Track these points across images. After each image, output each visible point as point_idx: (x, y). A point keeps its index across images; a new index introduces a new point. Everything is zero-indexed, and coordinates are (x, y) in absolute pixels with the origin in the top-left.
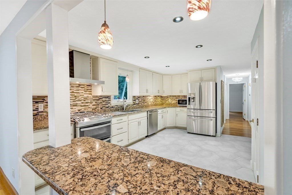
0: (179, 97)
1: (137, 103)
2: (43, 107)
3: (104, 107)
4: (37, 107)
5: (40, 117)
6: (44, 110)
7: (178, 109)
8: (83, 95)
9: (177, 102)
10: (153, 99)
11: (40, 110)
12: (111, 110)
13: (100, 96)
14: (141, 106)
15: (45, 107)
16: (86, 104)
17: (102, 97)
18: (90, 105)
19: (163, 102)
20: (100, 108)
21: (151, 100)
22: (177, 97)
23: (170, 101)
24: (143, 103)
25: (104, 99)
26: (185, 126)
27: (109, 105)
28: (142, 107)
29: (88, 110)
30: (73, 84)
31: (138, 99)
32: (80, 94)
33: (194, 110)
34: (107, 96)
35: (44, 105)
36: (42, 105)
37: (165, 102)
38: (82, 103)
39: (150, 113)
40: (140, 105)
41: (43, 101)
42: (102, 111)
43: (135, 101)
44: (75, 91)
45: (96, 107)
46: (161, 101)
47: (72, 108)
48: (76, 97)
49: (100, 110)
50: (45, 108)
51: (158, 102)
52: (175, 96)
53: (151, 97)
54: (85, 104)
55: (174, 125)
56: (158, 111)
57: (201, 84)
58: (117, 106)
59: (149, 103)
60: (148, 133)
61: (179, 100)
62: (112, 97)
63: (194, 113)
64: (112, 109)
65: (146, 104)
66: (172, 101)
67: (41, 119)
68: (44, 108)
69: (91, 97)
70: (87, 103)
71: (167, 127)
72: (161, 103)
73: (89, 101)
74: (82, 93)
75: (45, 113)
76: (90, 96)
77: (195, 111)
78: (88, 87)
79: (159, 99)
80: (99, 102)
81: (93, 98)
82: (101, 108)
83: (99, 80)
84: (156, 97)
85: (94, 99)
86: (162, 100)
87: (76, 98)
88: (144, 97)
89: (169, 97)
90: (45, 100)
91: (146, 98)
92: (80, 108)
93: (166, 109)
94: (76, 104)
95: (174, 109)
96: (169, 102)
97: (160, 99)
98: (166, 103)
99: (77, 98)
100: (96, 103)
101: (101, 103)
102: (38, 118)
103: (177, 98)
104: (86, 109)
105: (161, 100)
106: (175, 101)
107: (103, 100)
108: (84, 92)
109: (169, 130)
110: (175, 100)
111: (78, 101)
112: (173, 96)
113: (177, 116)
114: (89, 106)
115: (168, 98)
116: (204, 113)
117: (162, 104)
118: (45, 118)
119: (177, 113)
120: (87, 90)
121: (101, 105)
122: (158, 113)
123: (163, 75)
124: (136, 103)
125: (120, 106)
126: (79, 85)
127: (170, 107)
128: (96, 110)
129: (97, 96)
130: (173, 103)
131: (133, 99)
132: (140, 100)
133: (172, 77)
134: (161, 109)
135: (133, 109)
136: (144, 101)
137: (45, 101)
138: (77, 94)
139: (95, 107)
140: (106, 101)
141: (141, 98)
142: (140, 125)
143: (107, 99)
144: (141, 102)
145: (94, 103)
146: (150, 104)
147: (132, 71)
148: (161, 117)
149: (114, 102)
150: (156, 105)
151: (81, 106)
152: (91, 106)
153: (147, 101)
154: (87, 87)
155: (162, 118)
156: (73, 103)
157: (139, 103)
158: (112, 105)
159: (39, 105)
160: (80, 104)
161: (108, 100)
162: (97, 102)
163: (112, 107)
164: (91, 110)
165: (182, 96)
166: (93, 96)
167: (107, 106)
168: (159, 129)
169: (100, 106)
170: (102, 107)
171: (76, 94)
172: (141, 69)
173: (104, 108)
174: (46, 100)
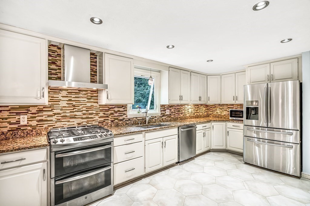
0: (232, 106)
1: (167, 113)
2: (26, 120)
3: (117, 119)
4: (19, 120)
5: (21, 132)
6: (28, 123)
7: (230, 124)
8: (85, 104)
9: (229, 113)
10: (193, 109)
11: (22, 123)
12: (127, 124)
13: (110, 105)
14: (173, 118)
15: (29, 119)
16: (90, 116)
17: (114, 106)
18: (95, 117)
19: (209, 113)
20: (109, 121)
21: (190, 110)
22: (229, 106)
23: (218, 111)
24: (177, 115)
25: (116, 109)
26: (241, 151)
27: (124, 116)
28: (175, 120)
29: (92, 123)
30: (70, 90)
31: (170, 108)
32: (81, 103)
33: (257, 129)
34: (121, 105)
35: (28, 117)
36: (26, 117)
37: (211, 113)
38: (84, 114)
39: (182, 130)
40: (172, 116)
41: (26, 111)
42: (113, 125)
43: (164, 112)
44: (73, 99)
45: (104, 120)
46: (206, 112)
47: (69, 121)
48: (74, 106)
49: (109, 124)
50: (30, 121)
51: (201, 113)
52: (226, 105)
53: (190, 107)
54: (87, 115)
55: (224, 147)
56: (197, 126)
57: (269, 86)
58: (136, 118)
59: (186, 114)
60: (179, 158)
61: (231, 111)
62: (129, 106)
63: (257, 133)
64: (127, 122)
65: (182, 116)
66: (222, 112)
67: (22, 134)
68: (28, 121)
69: (97, 106)
70: (90, 114)
71: (213, 149)
72: (206, 114)
73: (94, 112)
74: (83, 101)
75: (30, 127)
76: (95, 104)
77: (259, 129)
78: (93, 94)
79: (202, 109)
80: (109, 112)
81: (99, 108)
82: (112, 121)
83: (104, 84)
84: (198, 106)
85: (101, 109)
86: (208, 109)
87: (74, 108)
88: (178, 105)
89: (218, 106)
90: (29, 110)
91: (182, 108)
92: (80, 121)
93: (210, 123)
94: (75, 116)
95: (224, 123)
96: (217, 113)
97: (204, 109)
98: (213, 115)
99: (76, 108)
100: (104, 114)
101: (112, 114)
102: (19, 133)
103: (229, 108)
104: (89, 122)
105: (206, 110)
106: (226, 112)
107: (114, 111)
108: (87, 100)
109: (216, 154)
110: (226, 110)
111: (77, 112)
112: (223, 105)
113: (228, 135)
114: (94, 119)
115: (216, 108)
116: (276, 135)
117: (208, 116)
118: (28, 134)
119: (228, 130)
120: (92, 97)
121: (112, 116)
122: (197, 129)
123: (207, 75)
124: (165, 114)
125: (141, 118)
126: (79, 91)
127: (217, 121)
128: (104, 123)
129: (106, 105)
130: (223, 114)
131: (162, 109)
132: (173, 110)
133: (221, 78)
134: (201, 123)
135: (161, 122)
136: (179, 111)
137: (29, 112)
138: (76, 103)
139: (102, 119)
140: (119, 111)
141: (173, 108)
142: (165, 146)
143: (121, 109)
144: (175, 113)
145: (101, 114)
146: (188, 115)
147: (160, 72)
148: (202, 134)
149: (132, 113)
150: (197, 117)
151: (82, 118)
152: (97, 118)
153: (183, 111)
154: (91, 94)
155: (204, 136)
156: (70, 114)
157: (170, 115)
158: (128, 117)
159: (21, 116)
160: (80, 115)
161: (123, 110)
162: (106, 113)
163: (129, 120)
164: (97, 123)
165: (238, 105)
166: (100, 105)
167: (121, 118)
168: (197, 152)
169: (111, 118)
170: (113, 119)
171: (74, 103)
172: (171, 68)
173: (116, 121)
174: (31, 111)
